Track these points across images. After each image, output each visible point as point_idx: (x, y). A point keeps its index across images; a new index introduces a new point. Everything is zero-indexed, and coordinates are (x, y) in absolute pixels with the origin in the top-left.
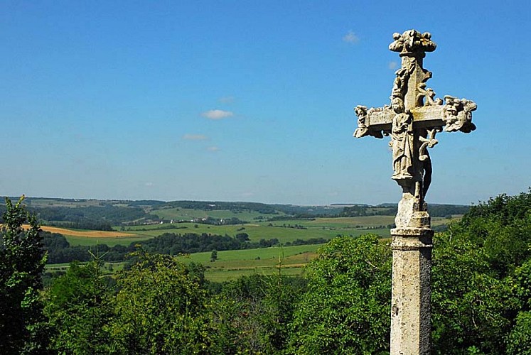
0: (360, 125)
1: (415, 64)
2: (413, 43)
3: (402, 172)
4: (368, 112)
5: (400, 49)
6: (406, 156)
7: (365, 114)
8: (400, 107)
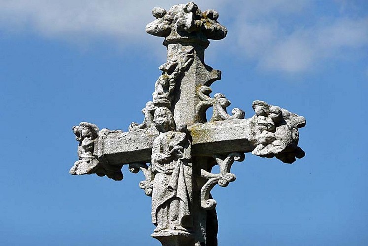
0: (86, 155)
1: (192, 56)
2: (193, 22)
3: (172, 225)
4: (100, 134)
5: (165, 33)
6: (179, 199)
7: (95, 136)
8: (168, 122)
